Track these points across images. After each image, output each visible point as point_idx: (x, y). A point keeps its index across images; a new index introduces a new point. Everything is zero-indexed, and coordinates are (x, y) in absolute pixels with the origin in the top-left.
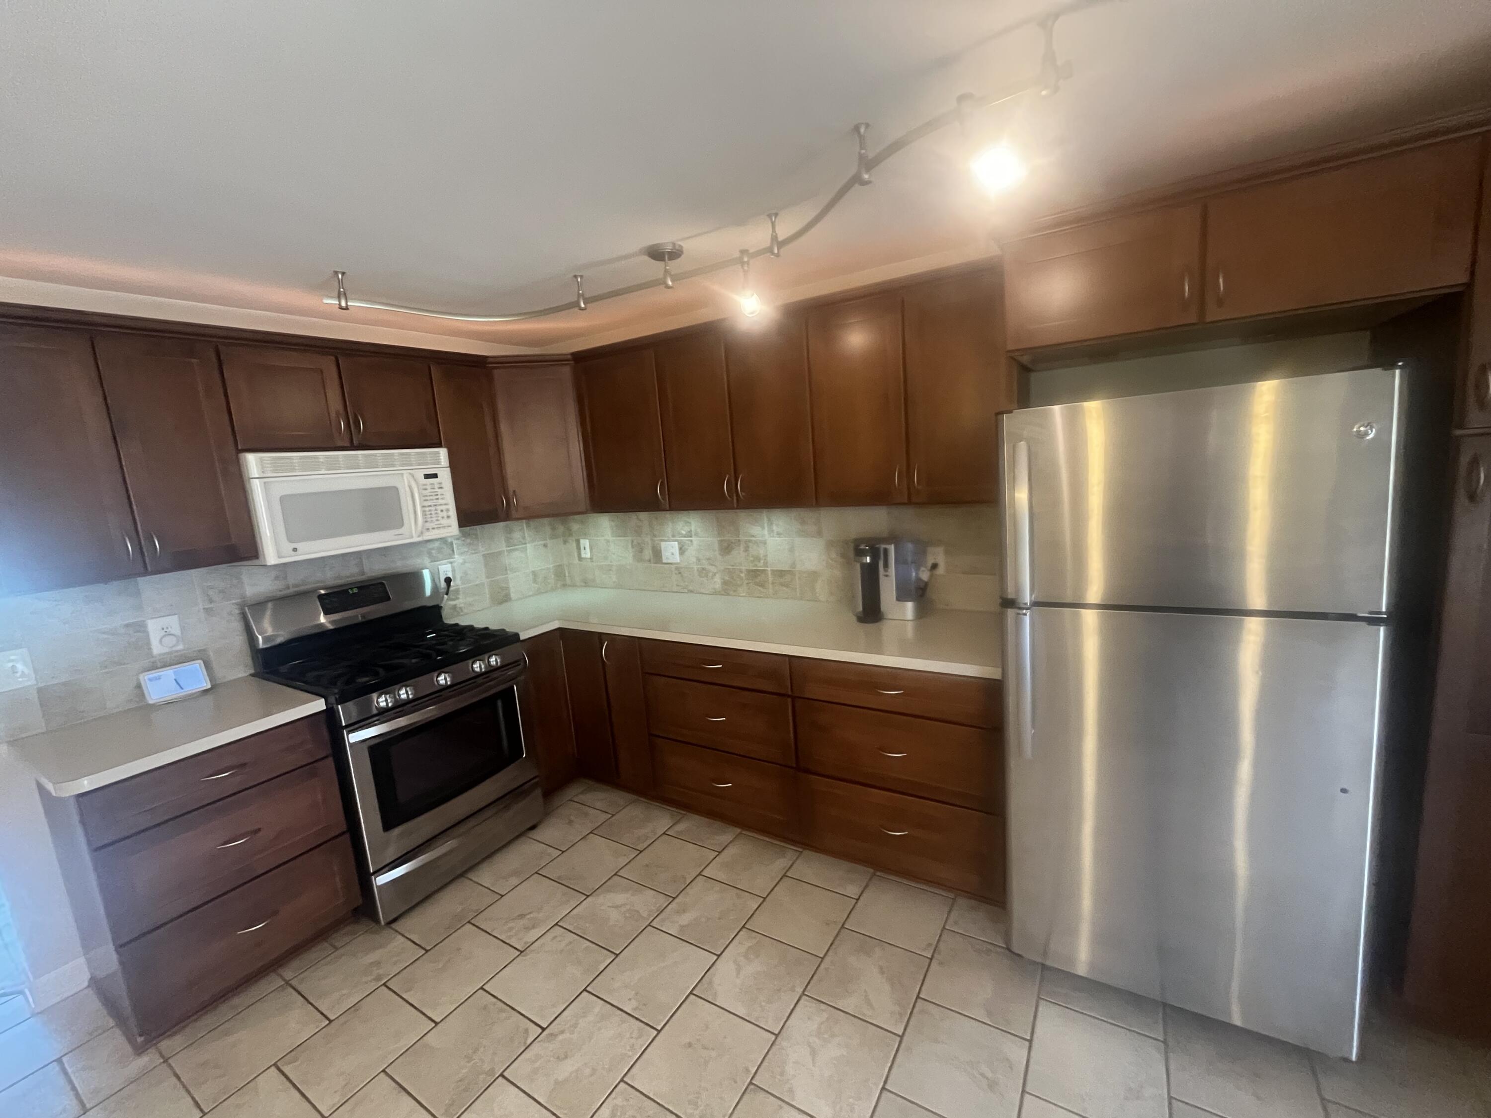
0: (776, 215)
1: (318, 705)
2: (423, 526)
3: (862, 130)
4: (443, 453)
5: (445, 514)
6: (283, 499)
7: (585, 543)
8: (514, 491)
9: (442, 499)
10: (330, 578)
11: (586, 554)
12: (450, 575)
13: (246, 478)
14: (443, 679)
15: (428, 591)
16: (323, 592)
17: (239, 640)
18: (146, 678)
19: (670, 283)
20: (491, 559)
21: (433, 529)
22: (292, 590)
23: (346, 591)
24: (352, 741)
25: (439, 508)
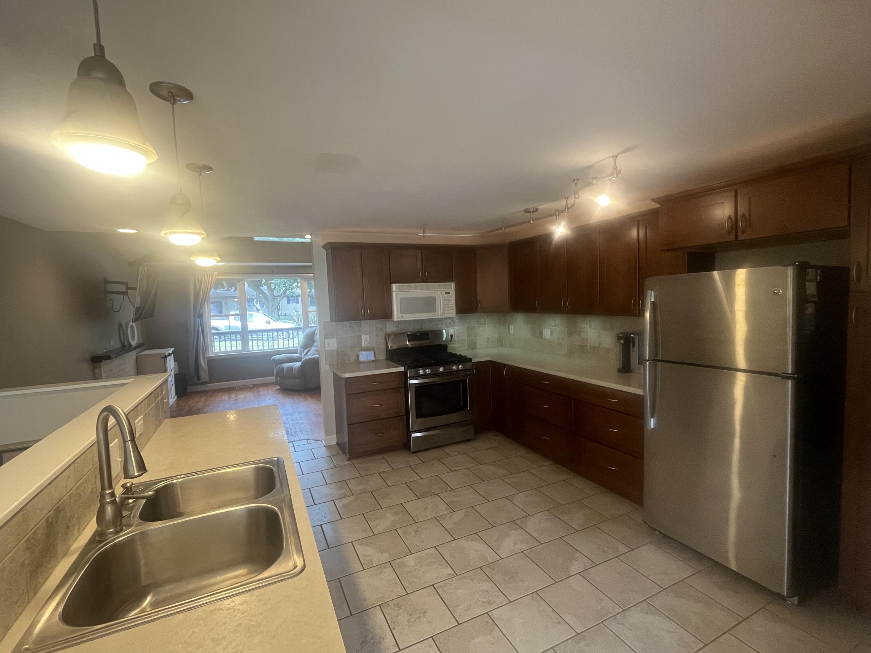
0: (568, 198)
1: (402, 369)
2: (443, 312)
3: (576, 181)
4: (453, 285)
5: (451, 308)
6: (401, 299)
7: (512, 327)
8: (479, 301)
9: (451, 302)
10: (411, 329)
11: (512, 332)
12: (453, 334)
13: (392, 292)
14: (441, 369)
15: (444, 339)
16: (409, 333)
17: (383, 346)
18: (360, 353)
19: (532, 222)
20: (470, 330)
21: (446, 313)
22: (400, 332)
23: (416, 334)
24: (410, 383)
25: (449, 306)
